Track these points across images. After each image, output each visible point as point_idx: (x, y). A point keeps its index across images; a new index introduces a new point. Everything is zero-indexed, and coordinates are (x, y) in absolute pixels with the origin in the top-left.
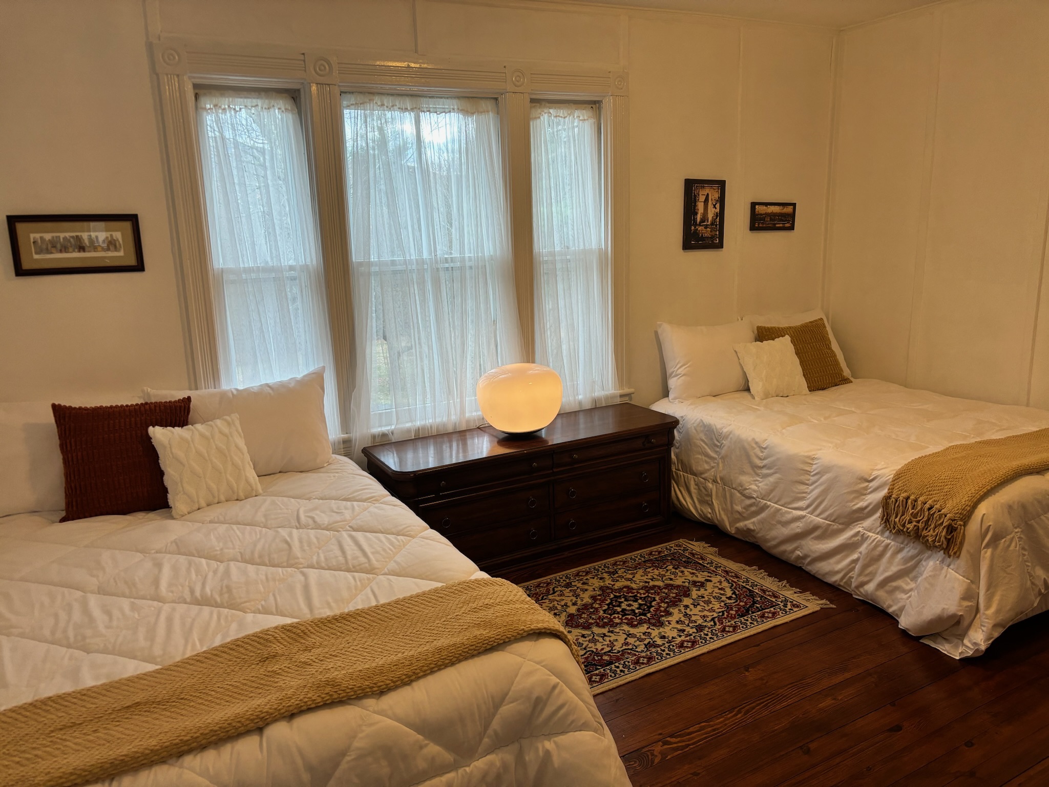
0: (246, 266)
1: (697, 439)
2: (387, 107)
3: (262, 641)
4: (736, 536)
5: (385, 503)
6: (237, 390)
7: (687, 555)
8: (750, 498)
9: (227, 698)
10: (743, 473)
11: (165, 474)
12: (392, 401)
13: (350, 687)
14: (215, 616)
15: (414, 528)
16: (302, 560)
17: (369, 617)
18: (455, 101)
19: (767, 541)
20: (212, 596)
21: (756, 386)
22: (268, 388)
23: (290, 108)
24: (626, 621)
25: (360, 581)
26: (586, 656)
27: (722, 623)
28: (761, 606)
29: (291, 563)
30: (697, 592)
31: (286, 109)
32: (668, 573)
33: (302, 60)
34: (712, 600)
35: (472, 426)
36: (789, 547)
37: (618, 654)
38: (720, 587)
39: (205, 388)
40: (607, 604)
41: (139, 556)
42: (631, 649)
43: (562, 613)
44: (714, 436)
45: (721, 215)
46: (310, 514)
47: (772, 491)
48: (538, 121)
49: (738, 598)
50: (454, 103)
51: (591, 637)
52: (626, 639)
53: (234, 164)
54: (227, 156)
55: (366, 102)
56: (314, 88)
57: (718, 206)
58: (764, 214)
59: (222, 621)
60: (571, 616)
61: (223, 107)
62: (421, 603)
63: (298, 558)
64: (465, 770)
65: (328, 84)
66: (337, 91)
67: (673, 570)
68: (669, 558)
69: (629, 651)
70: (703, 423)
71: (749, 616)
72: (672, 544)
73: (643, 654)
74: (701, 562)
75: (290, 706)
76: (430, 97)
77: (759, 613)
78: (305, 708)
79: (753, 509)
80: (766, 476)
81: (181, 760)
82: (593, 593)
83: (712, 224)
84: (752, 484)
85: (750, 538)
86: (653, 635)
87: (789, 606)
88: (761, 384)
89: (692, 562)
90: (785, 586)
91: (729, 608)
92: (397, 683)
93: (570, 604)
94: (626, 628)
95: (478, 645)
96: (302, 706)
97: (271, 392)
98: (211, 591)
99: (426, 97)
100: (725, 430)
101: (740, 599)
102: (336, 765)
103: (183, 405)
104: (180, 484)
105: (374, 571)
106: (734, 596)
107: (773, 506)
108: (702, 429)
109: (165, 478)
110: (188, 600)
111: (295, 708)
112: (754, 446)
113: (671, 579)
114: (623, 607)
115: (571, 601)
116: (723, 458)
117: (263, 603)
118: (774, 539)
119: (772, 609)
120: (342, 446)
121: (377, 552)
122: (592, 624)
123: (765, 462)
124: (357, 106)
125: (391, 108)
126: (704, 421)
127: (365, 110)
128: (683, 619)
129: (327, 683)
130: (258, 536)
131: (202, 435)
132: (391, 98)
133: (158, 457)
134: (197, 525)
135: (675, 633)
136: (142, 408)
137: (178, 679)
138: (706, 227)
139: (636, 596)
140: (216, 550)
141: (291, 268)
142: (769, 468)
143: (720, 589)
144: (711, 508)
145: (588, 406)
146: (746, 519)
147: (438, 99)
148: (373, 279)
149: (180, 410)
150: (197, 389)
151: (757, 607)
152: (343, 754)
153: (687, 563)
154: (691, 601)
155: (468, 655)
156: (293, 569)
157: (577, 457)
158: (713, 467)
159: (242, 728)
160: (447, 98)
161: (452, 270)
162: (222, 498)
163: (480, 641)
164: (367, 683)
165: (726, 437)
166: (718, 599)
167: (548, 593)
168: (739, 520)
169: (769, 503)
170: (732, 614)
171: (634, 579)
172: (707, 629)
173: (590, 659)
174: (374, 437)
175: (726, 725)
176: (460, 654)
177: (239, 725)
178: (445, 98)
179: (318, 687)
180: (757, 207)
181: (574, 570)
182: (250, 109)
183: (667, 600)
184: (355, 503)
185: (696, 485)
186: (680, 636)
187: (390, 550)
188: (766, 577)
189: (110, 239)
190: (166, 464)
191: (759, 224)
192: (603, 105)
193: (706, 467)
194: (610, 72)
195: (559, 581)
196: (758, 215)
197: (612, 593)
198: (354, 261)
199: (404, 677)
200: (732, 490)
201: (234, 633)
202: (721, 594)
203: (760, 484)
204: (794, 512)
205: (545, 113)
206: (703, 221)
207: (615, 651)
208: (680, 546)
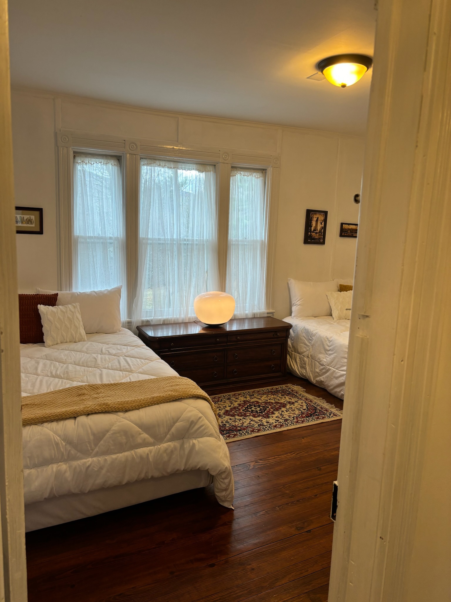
0: (90, 235)
1: (302, 336)
2: (162, 166)
3: (79, 389)
4: (316, 385)
5: (143, 348)
6: (80, 292)
7: (290, 391)
8: (322, 365)
9: (63, 406)
10: (321, 353)
11: (43, 326)
12: (153, 306)
13: (113, 407)
14: (60, 382)
15: (154, 358)
16: (101, 366)
17: (126, 385)
18: (195, 165)
19: (329, 387)
20: (60, 375)
21: (335, 313)
22: (94, 293)
23: (116, 164)
24: (252, 415)
25: (125, 374)
26: (230, 427)
27: (297, 419)
28: (318, 414)
29: (96, 366)
30: (290, 406)
31: (114, 164)
32: (278, 397)
33: (124, 143)
34: (296, 409)
35: (192, 321)
36: (338, 390)
37: (245, 427)
38: (301, 405)
39: (65, 291)
40: (245, 408)
41: (29, 359)
42: (251, 426)
43: (223, 409)
44: (309, 335)
45: (325, 228)
46: (108, 349)
47: (332, 362)
48: (235, 177)
49: (308, 410)
50: (195, 166)
51: (234, 420)
52: (250, 422)
53: (88, 189)
54: (85, 184)
55: (152, 163)
56: (128, 155)
57: (323, 223)
58: (347, 229)
59: (63, 384)
60: (227, 411)
61: (86, 162)
62: (149, 382)
63: (99, 365)
64: (158, 447)
65: (135, 154)
66: (139, 157)
67: (281, 396)
68: (281, 391)
69: (250, 427)
70: (305, 328)
71: (311, 417)
72: (284, 386)
73: (257, 428)
74: (295, 394)
75: (88, 410)
76: (183, 163)
77: (317, 417)
78: (94, 412)
79: (324, 371)
80: (330, 355)
81: (43, 424)
82: (240, 403)
83: (320, 232)
84: (324, 358)
85: (323, 386)
86: (263, 421)
87: (332, 415)
88: (337, 312)
89: (291, 394)
90: (333, 407)
91: (303, 413)
92: (133, 408)
93: (227, 406)
94: (251, 417)
95: (170, 398)
96: (93, 411)
97: (95, 294)
98: (60, 373)
99: (181, 162)
100: (314, 332)
101: (309, 410)
102: (104, 435)
103: (54, 296)
104: (49, 332)
105: (132, 372)
106: (307, 409)
107: (332, 369)
108: (304, 331)
109: (43, 328)
110: (50, 376)
111: (90, 411)
112: (326, 340)
113: (279, 400)
114: (252, 409)
115: (228, 405)
116: (312, 346)
117: (82, 379)
118: (332, 385)
119: (323, 416)
120: (127, 325)
121: (135, 365)
122: (236, 415)
123: (331, 348)
124: (148, 165)
125: (163, 167)
126: (306, 328)
127: (151, 167)
128: (279, 416)
129: (104, 404)
130: (83, 356)
131: (61, 311)
132: (165, 162)
133: (41, 319)
134: (56, 350)
135: (274, 421)
136: (36, 296)
137: (44, 398)
138: (316, 233)
139: (260, 405)
140: (63, 359)
141: (111, 238)
142: (332, 351)
143: (301, 406)
144: (305, 371)
145: (250, 316)
146: (320, 376)
147: (187, 164)
148: (149, 246)
149: (53, 299)
150: (61, 291)
151: (316, 414)
152: (108, 431)
153: (289, 394)
154: (286, 409)
155: (165, 401)
156: (97, 369)
157: (239, 338)
158: (308, 350)
159: (68, 416)
160: (191, 164)
161: (188, 245)
162: (68, 340)
163: (171, 396)
164: (120, 406)
165: (314, 335)
166: (299, 409)
167: (218, 401)
168: (317, 376)
169: (331, 368)
170: (303, 416)
171: (261, 399)
172: (289, 421)
173: (231, 428)
174: (143, 322)
175: (286, 458)
176: (161, 400)
177: (67, 414)
178: (190, 163)
179: (100, 405)
180: (344, 225)
181: (233, 393)
182: (98, 164)
183: (274, 408)
184: (129, 347)
185: (299, 359)
186: (276, 423)
187: (141, 365)
188: (325, 403)
189: (29, 219)
190: (44, 322)
191: (344, 234)
192: (268, 171)
193: (305, 350)
194: (271, 156)
195: (225, 397)
196: (344, 229)
197: (249, 403)
198: (140, 237)
199: (136, 406)
200: (315, 361)
201: (68, 386)
202: (301, 408)
203: (327, 359)
204: (341, 372)
205: (239, 173)
206: (315, 230)
207: (244, 426)
208: (287, 387)
